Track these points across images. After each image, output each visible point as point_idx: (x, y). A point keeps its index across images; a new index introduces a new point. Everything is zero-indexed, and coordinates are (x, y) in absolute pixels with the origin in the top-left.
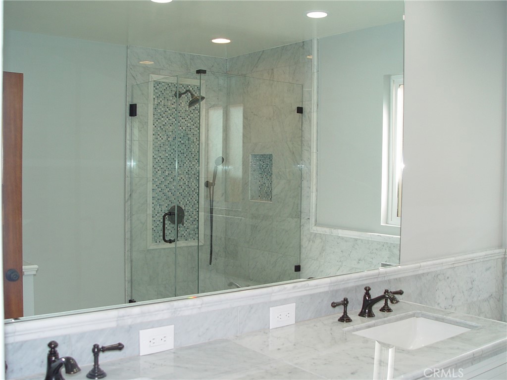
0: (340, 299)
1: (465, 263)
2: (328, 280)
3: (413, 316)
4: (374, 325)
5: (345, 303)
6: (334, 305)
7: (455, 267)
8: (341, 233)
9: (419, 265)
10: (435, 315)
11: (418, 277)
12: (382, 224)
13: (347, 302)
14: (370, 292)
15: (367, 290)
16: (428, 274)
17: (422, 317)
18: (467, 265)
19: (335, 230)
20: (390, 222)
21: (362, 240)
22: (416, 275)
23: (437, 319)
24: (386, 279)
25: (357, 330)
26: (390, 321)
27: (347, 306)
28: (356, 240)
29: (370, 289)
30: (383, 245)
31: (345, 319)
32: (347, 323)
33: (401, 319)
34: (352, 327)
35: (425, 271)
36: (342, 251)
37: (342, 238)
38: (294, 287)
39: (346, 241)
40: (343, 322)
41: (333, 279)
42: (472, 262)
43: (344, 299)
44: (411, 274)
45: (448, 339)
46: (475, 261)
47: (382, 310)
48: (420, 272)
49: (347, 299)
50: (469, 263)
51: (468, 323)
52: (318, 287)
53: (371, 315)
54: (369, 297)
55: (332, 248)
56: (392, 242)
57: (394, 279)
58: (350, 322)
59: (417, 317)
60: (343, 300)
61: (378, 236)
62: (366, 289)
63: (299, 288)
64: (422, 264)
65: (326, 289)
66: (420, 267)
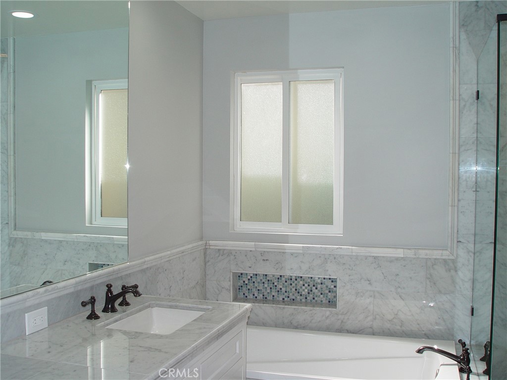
0: (87, 298)
1: (177, 256)
2: (73, 281)
3: (149, 306)
4: (120, 319)
5: (93, 301)
6: (84, 304)
7: (170, 260)
8: (44, 236)
9: (143, 260)
10: (170, 304)
11: (143, 271)
12: (87, 225)
13: (95, 300)
14: (111, 288)
15: (109, 287)
16: (150, 268)
17: (157, 307)
18: (179, 257)
19: (37, 234)
20: (94, 222)
21: (67, 242)
22: (142, 270)
23: (171, 307)
24: (119, 275)
25: (108, 325)
26: (132, 314)
27: (94, 304)
28: (61, 242)
29: (111, 286)
30: (90, 245)
31: (93, 316)
32: (96, 320)
33: (140, 310)
34: (103, 323)
35: (149, 266)
36: (46, 254)
37: (46, 241)
38: (46, 291)
39: (50, 244)
40: (92, 319)
41: (77, 279)
42: (183, 254)
43: (92, 297)
44: (138, 269)
45: (192, 321)
46: (185, 253)
47: (121, 304)
48: (145, 267)
49: (94, 297)
50: (180, 255)
51: (200, 306)
52: (66, 288)
53: (114, 310)
54: (111, 293)
55: (35, 251)
56: (99, 242)
57: (125, 275)
58: (98, 318)
59: (152, 308)
60: (90, 298)
61: (84, 236)
62: (107, 286)
63: (50, 291)
64: (147, 259)
65: (72, 290)
66: (145, 262)
